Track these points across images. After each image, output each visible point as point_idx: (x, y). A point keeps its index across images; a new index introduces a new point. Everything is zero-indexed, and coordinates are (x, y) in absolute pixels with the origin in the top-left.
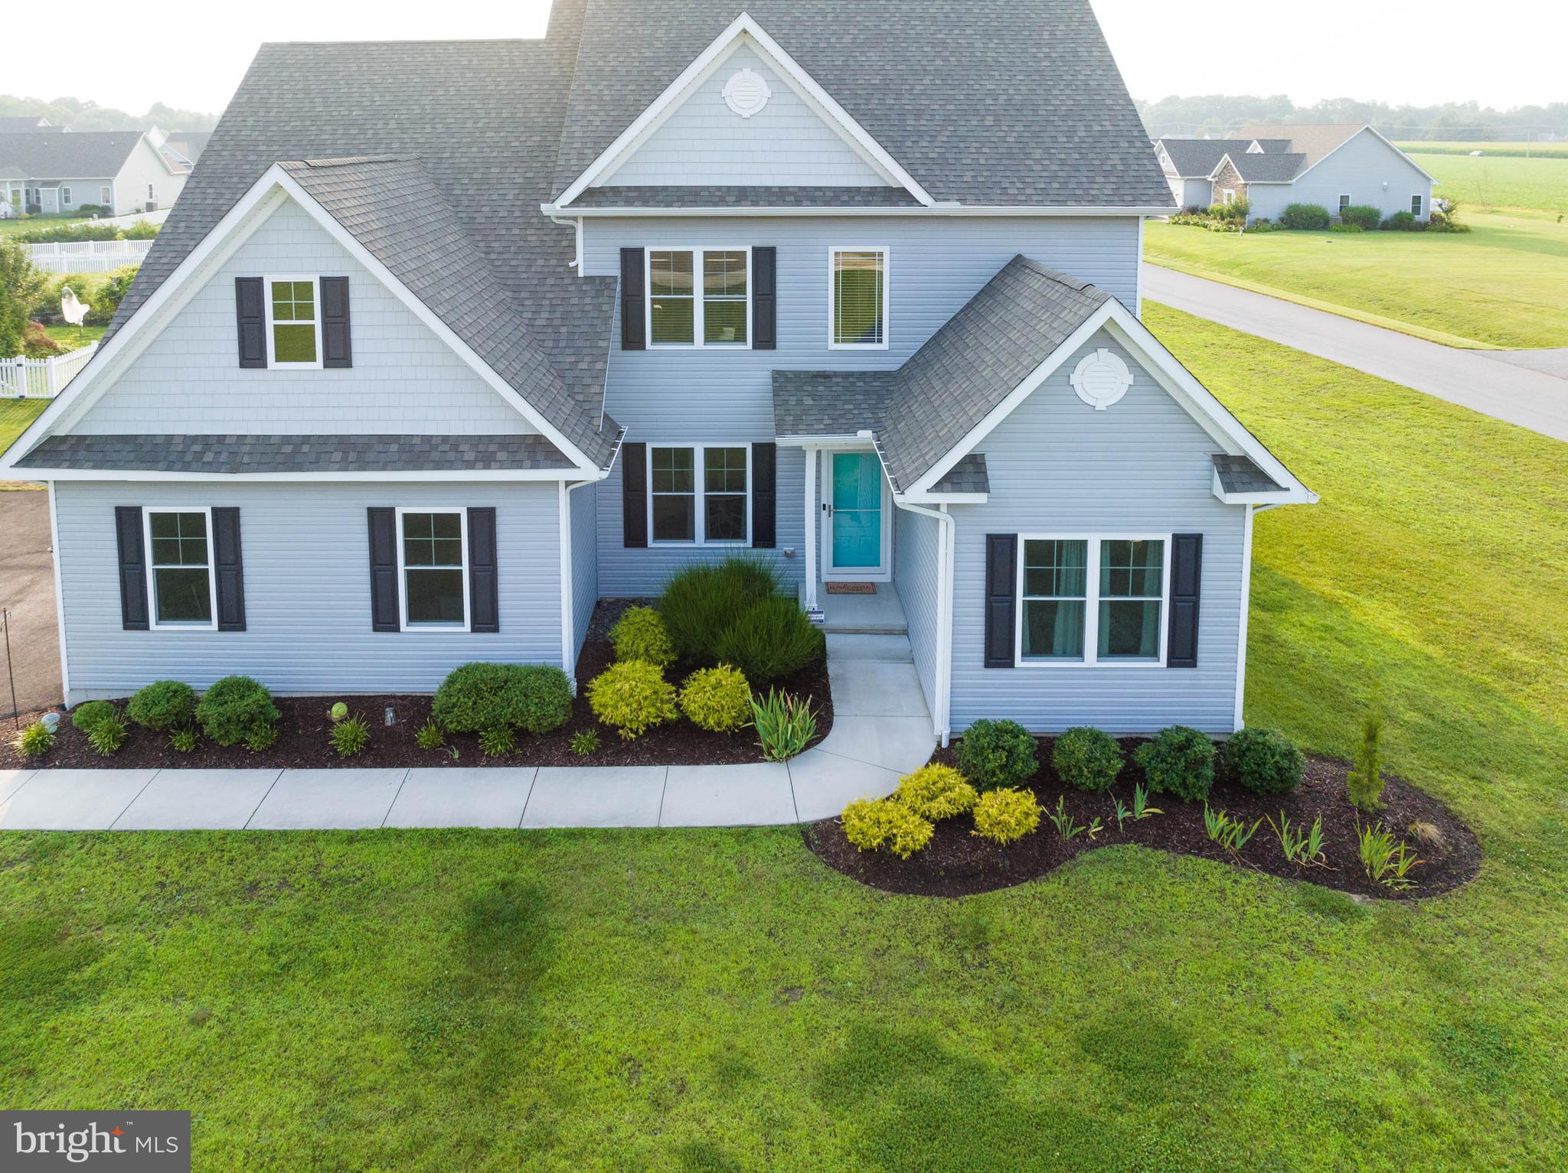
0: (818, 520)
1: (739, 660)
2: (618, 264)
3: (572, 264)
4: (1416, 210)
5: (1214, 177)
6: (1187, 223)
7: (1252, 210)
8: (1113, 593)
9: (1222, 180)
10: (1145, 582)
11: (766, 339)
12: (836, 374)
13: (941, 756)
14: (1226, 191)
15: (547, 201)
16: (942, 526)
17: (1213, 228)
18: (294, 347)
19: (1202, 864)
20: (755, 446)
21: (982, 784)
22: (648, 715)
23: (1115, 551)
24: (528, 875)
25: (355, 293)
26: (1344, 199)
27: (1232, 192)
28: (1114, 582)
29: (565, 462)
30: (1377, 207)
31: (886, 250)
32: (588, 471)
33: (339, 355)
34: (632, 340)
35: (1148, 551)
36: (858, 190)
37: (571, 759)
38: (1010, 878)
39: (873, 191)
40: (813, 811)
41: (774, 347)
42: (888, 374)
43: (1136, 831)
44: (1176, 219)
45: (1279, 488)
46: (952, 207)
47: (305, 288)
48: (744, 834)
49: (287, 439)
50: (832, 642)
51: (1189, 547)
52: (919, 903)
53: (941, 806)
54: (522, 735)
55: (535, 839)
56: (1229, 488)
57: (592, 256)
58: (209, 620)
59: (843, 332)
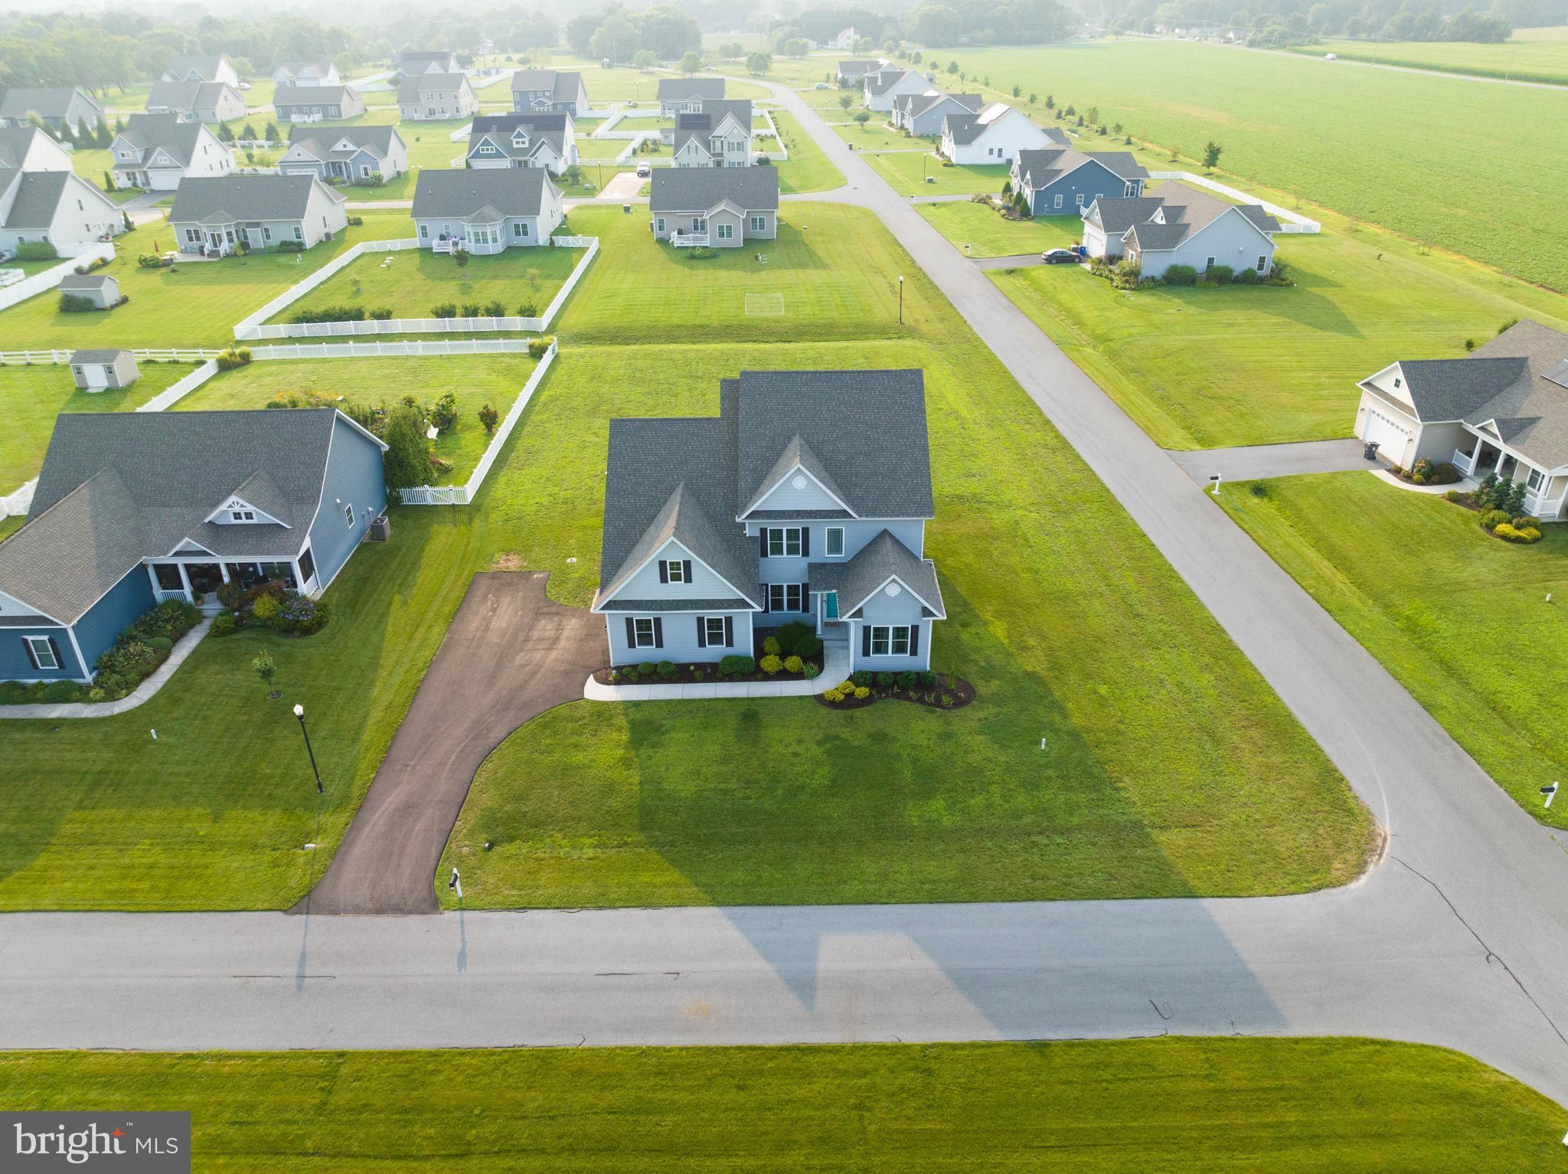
1: (799, 654)
2: (759, 533)
3: (745, 535)
4: (1260, 268)
5: (1125, 239)
6: (1101, 275)
7: (1143, 271)
8: (896, 638)
9: (1129, 243)
10: (905, 636)
11: (806, 553)
12: (828, 564)
13: (850, 678)
14: (1131, 252)
15: (737, 517)
16: (851, 623)
17: (1115, 284)
18: (676, 577)
19: (906, 702)
20: (803, 584)
21: (857, 686)
22: (776, 669)
23: (896, 629)
24: (752, 707)
25: (693, 564)
26: (1211, 260)
28: (896, 636)
29: (751, 607)
30: (1232, 267)
31: (843, 530)
32: (758, 609)
33: (688, 579)
34: (764, 554)
35: (905, 629)
36: (833, 511)
37: (757, 680)
38: (862, 706)
39: (837, 511)
40: (817, 692)
41: (808, 555)
42: (844, 564)
43: (893, 696)
46: (864, 518)
47: (679, 563)
48: (801, 697)
49: (674, 601)
50: (825, 643)
51: (915, 629)
52: (839, 711)
53: (847, 691)
54: (743, 674)
55: (753, 699)
56: (924, 615)
57: (751, 530)
58: (652, 644)
59: (830, 551)
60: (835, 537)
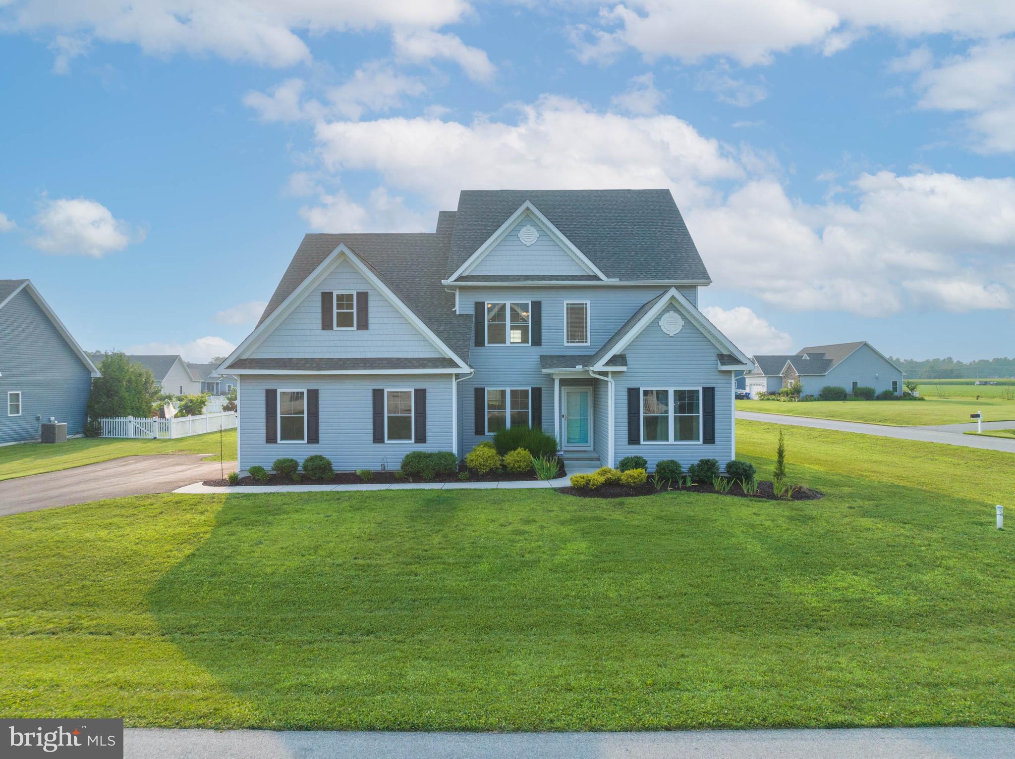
0: (560, 422)
2: (473, 309)
3: (453, 310)
4: (895, 389)
5: (782, 374)
6: (768, 399)
7: (803, 389)
8: (680, 412)
9: (788, 375)
10: (692, 408)
11: (537, 341)
12: (567, 356)
14: (790, 381)
15: (444, 279)
16: (609, 384)
17: (782, 400)
18: (345, 320)
20: (533, 389)
22: (490, 464)
23: (679, 395)
24: (446, 495)
25: (371, 299)
26: (855, 384)
27: (793, 381)
28: (680, 408)
29: (456, 366)
30: (873, 388)
31: (588, 302)
33: (363, 325)
34: (479, 342)
35: (693, 394)
36: (576, 276)
37: (459, 481)
39: (582, 276)
41: (540, 345)
42: (590, 356)
44: (762, 397)
45: (743, 364)
46: (615, 281)
47: (350, 297)
49: (340, 359)
51: (709, 393)
52: (598, 499)
54: (438, 473)
55: (448, 490)
56: (723, 364)
57: (462, 305)
58: (303, 438)
59: (572, 337)
60: (577, 315)
